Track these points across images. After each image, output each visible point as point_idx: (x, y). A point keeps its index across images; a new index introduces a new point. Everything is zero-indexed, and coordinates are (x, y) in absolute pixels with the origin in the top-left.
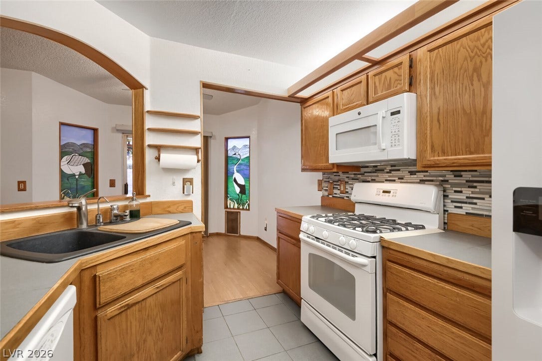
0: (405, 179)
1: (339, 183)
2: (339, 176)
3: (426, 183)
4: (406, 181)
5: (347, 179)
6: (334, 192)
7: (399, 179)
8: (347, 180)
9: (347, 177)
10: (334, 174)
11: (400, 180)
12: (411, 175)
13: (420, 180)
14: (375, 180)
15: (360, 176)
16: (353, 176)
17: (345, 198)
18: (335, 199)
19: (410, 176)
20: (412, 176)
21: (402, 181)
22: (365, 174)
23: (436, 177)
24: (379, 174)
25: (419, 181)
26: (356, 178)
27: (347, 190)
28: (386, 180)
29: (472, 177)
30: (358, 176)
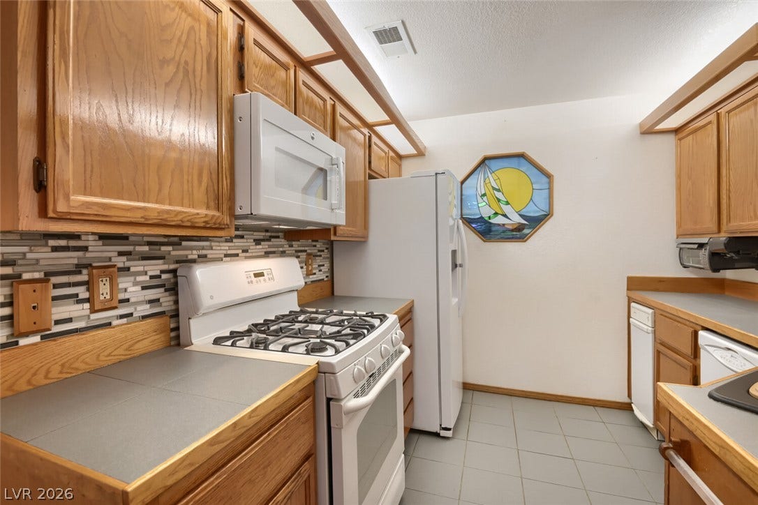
0: (249, 251)
1: (84, 277)
2: (85, 249)
3: (270, 255)
4: (251, 254)
5: (124, 258)
6: (56, 317)
7: (243, 251)
8: (121, 262)
9: (121, 254)
10: (52, 243)
11: (244, 254)
12: (256, 245)
13: (266, 253)
14: (205, 256)
15: (170, 248)
16: (146, 248)
17: (115, 323)
18: (51, 345)
19: (255, 247)
20: (258, 247)
21: (247, 254)
22: (184, 243)
23: (278, 247)
24: (213, 244)
25: (263, 253)
26: (158, 253)
27: (122, 296)
28: (226, 256)
29: (298, 247)
30: (163, 248)
